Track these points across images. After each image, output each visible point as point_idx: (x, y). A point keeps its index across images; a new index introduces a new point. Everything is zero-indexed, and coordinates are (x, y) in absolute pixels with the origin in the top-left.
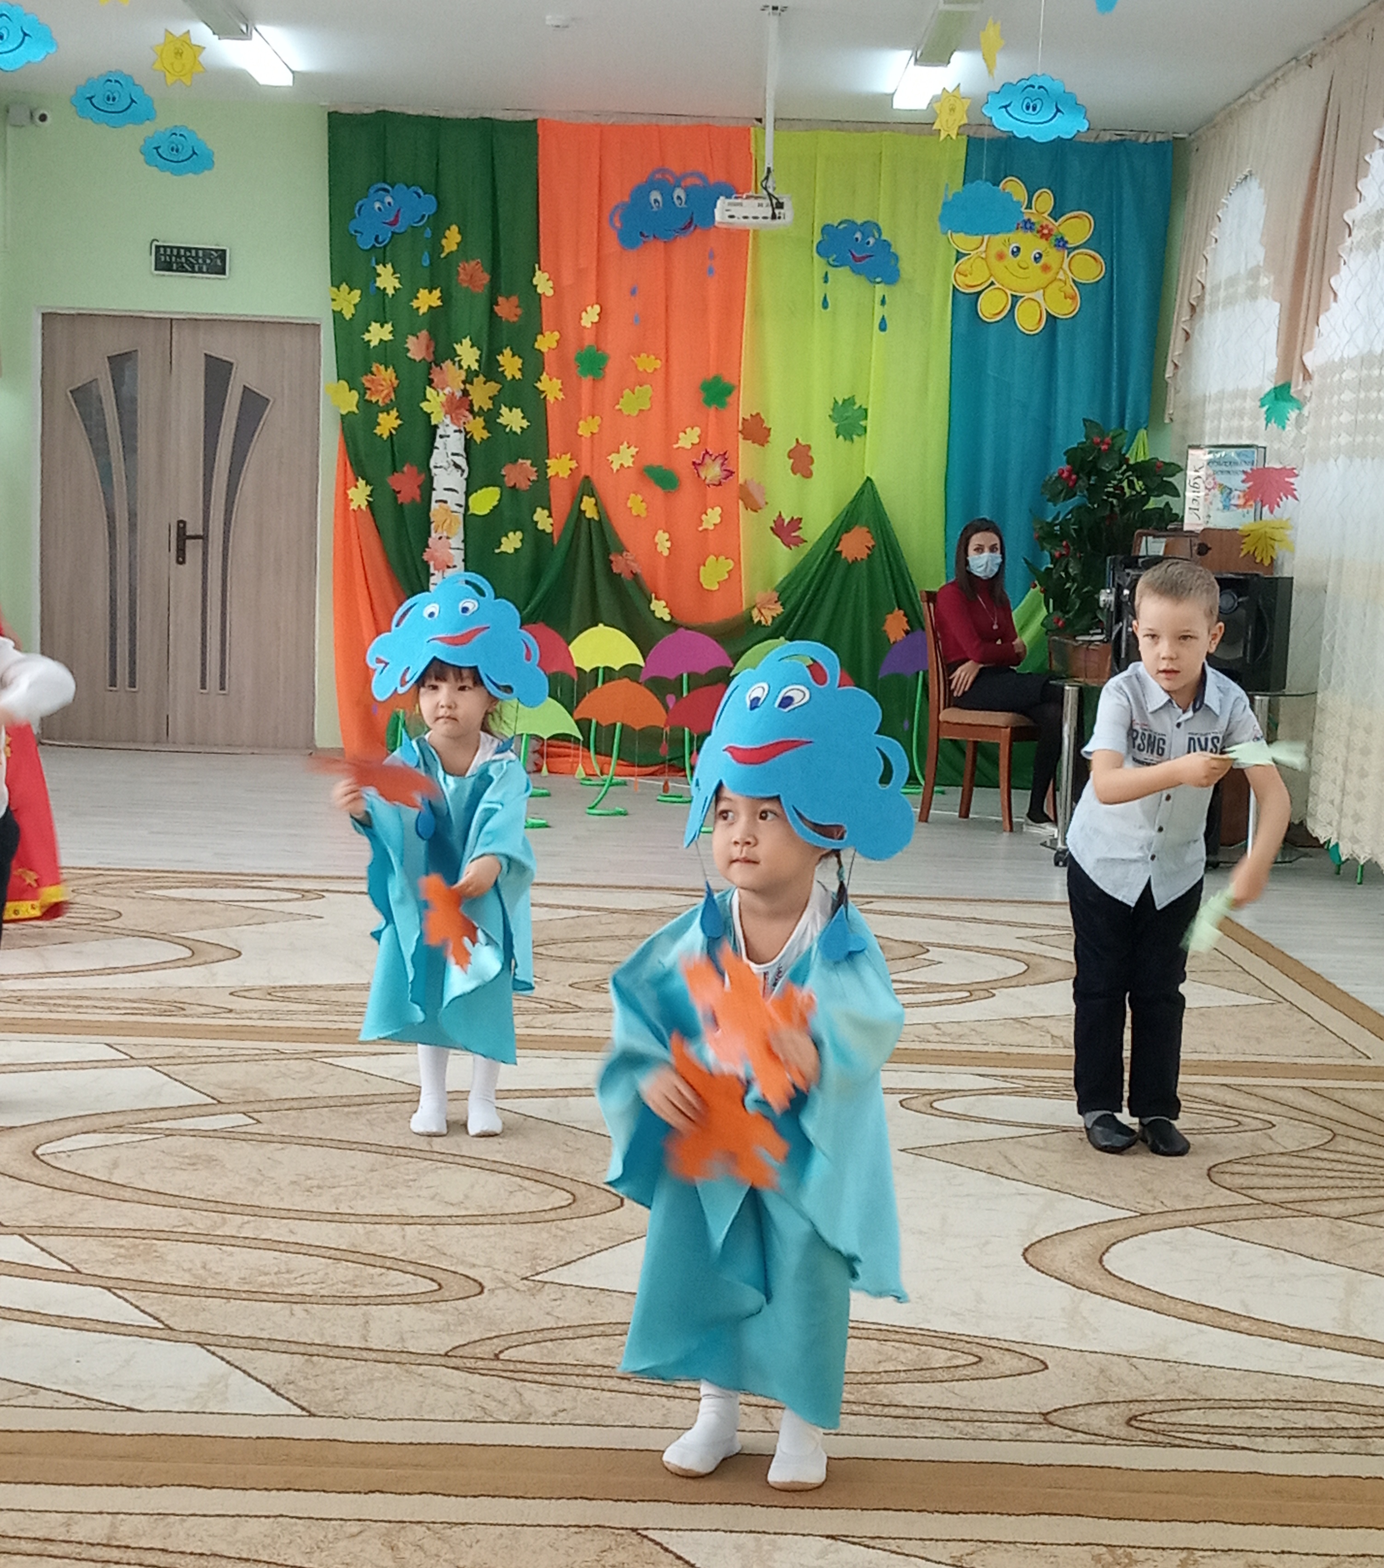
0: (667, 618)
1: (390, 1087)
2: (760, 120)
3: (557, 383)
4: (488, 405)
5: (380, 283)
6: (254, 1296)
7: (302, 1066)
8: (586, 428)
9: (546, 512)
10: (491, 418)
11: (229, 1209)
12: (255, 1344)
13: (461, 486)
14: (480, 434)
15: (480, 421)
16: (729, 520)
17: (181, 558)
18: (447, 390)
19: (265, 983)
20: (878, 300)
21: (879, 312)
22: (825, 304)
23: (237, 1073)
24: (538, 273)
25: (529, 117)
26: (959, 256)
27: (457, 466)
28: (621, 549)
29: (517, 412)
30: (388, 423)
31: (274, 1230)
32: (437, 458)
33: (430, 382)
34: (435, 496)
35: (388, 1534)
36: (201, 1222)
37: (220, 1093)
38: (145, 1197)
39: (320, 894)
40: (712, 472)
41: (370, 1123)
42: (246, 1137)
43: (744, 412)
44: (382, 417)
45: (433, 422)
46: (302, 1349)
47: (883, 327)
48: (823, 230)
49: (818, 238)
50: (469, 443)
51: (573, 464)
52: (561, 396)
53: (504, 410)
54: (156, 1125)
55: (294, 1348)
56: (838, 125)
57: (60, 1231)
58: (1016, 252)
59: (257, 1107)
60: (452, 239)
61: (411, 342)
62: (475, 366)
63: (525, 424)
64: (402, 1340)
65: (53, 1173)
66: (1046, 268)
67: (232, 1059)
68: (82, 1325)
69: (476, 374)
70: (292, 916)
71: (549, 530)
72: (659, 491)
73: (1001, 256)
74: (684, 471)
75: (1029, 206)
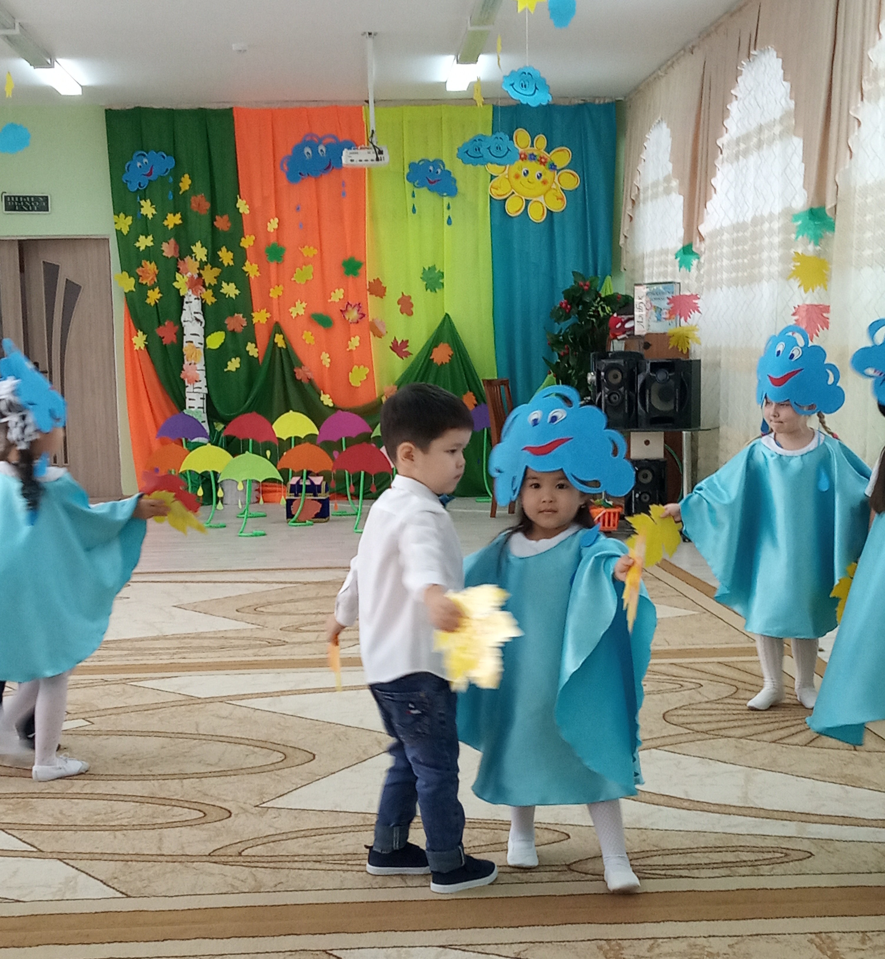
0: (331, 405)
1: (173, 698)
2: (366, 101)
3: (255, 266)
4: (214, 282)
5: (143, 211)
6: (92, 828)
7: (118, 688)
8: (275, 293)
9: (254, 345)
10: (216, 290)
12: (93, 857)
13: (201, 332)
14: (210, 300)
15: (210, 292)
16: (365, 343)
18: (189, 274)
20: (445, 206)
21: (446, 213)
22: (414, 210)
23: (79, 695)
24: (239, 200)
25: (228, 106)
26: (492, 177)
27: (198, 320)
28: (301, 365)
29: (232, 285)
30: (154, 296)
31: (103, 787)
32: (185, 316)
33: (178, 270)
34: (186, 339)
40: (353, 315)
41: (161, 719)
42: (85, 733)
43: (370, 278)
44: (150, 293)
45: (181, 294)
46: (121, 858)
47: (449, 222)
48: (410, 166)
49: (407, 171)
50: (204, 306)
51: (268, 315)
52: (258, 274)
53: (224, 284)
55: (116, 857)
56: (416, 102)
58: (526, 174)
59: (91, 714)
60: (186, 183)
61: (165, 247)
62: (205, 259)
63: (237, 292)
64: (183, 848)
66: (544, 182)
67: (76, 686)
69: (206, 263)
71: (256, 355)
72: (322, 328)
73: (517, 177)
74: (336, 316)
75: (532, 145)
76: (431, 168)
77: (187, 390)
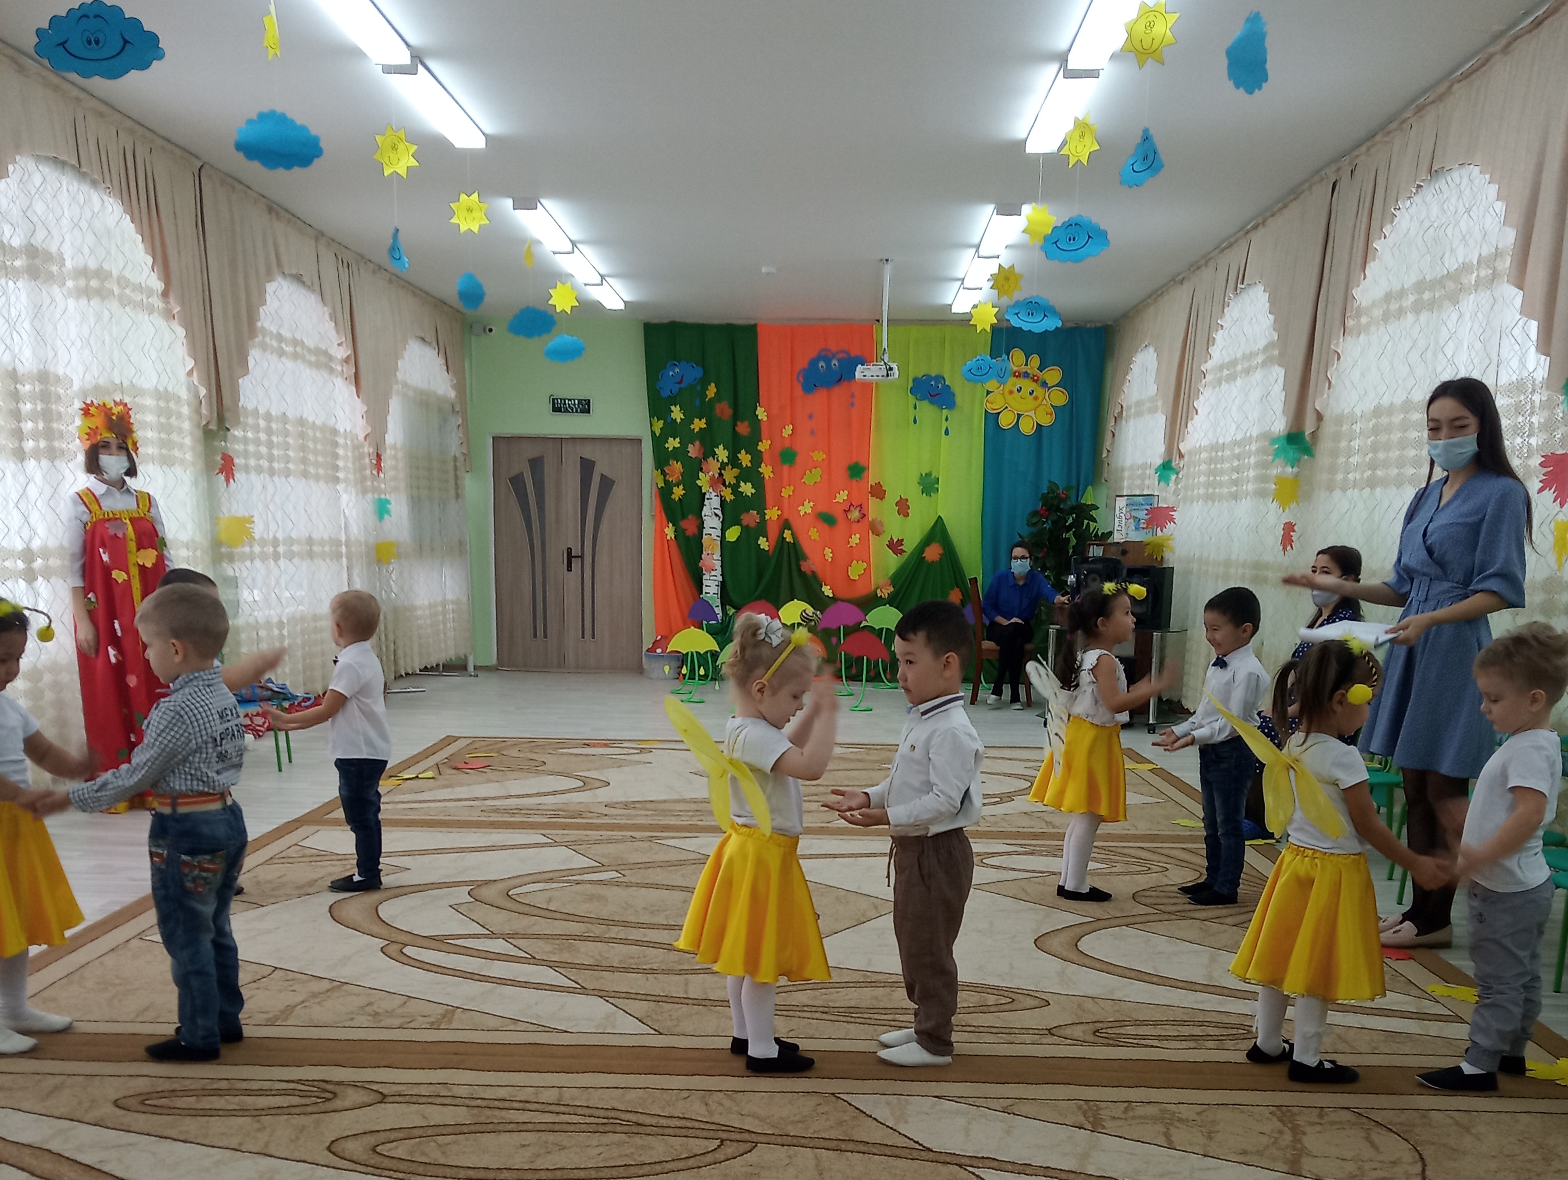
0: (831, 595)
1: (693, 856)
2: (878, 321)
3: (770, 468)
4: (733, 481)
5: (673, 416)
6: (627, 970)
7: (646, 845)
8: (786, 492)
9: (765, 539)
10: (735, 488)
11: (611, 923)
12: (628, 996)
13: (719, 526)
14: (729, 497)
15: (729, 490)
16: (864, 540)
17: (569, 568)
18: (711, 473)
19: (623, 799)
20: (944, 418)
21: (944, 425)
22: (915, 422)
23: (611, 849)
24: (759, 408)
25: (752, 322)
26: (988, 393)
27: (716, 515)
28: (805, 558)
29: (749, 485)
30: (678, 492)
31: (635, 934)
32: (706, 511)
33: (701, 469)
34: (705, 531)
35: (703, 1097)
36: (597, 930)
37: (604, 861)
38: (566, 917)
39: (650, 751)
40: (855, 514)
41: (683, 876)
42: (618, 884)
43: (872, 482)
44: (675, 489)
45: (703, 491)
46: (653, 998)
47: (947, 433)
48: (913, 381)
49: (911, 385)
50: (723, 502)
51: (779, 512)
52: (772, 475)
53: (742, 484)
54: (570, 878)
55: (649, 998)
56: (922, 322)
57: (525, 936)
58: (1019, 390)
59: (623, 867)
60: (712, 391)
61: (690, 448)
62: (726, 460)
63: (753, 491)
64: (706, 993)
65: (518, 905)
66: (1036, 398)
67: (609, 841)
68: (538, 986)
69: (727, 464)
70: (638, 762)
71: (767, 548)
72: (826, 526)
73: (1011, 392)
74: (839, 515)
75: (1026, 365)
76: (933, 383)
77: (704, 577)
